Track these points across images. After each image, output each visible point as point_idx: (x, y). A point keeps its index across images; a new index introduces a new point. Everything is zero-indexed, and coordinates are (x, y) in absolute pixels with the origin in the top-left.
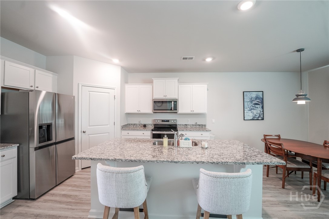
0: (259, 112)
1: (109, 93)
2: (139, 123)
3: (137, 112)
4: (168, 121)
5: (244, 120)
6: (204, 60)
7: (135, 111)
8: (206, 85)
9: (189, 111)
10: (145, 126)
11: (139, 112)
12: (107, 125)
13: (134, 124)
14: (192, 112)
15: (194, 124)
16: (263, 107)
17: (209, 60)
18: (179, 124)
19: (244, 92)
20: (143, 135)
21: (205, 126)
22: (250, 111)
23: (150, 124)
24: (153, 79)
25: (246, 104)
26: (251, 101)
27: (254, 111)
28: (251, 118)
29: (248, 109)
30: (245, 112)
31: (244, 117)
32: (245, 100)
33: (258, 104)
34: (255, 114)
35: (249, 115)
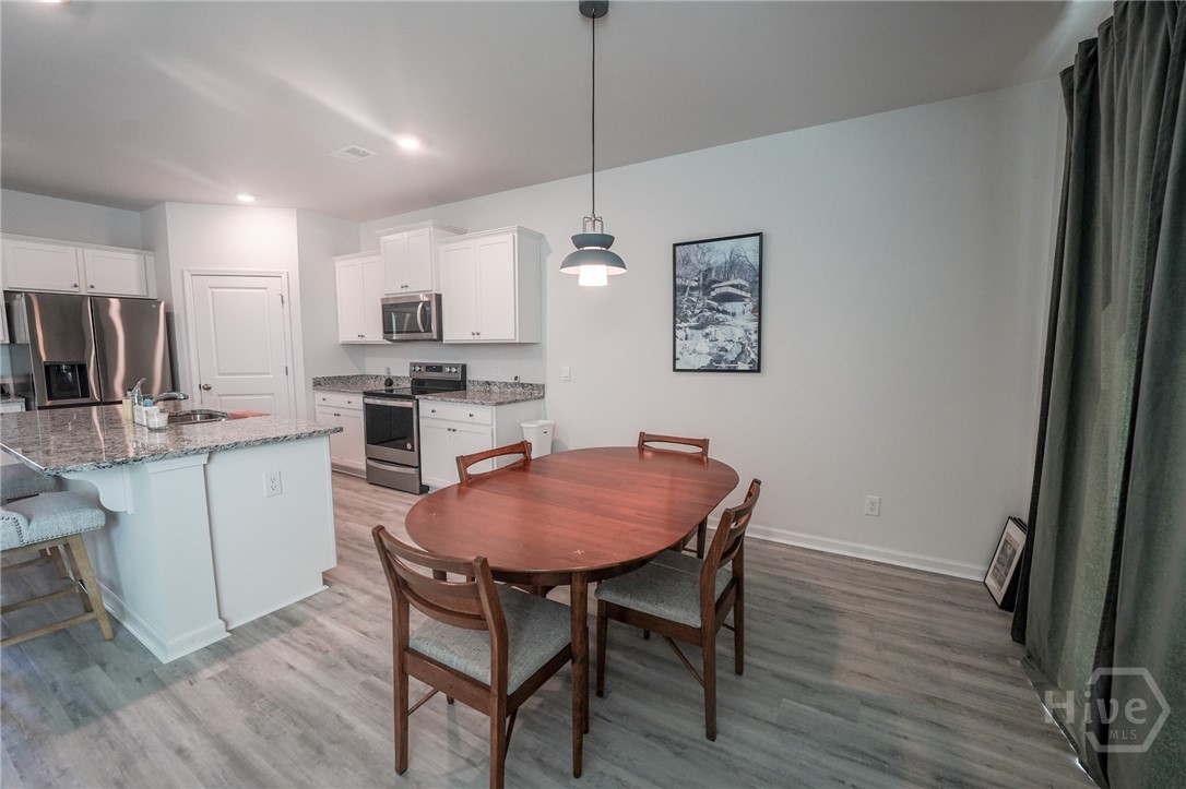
0: (740, 333)
1: (266, 288)
3: (360, 339)
5: (675, 369)
9: (468, 336)
11: (363, 339)
12: (267, 374)
13: (377, 377)
14: (476, 339)
16: (758, 312)
18: (472, 379)
19: (676, 245)
20: (350, 406)
21: (539, 388)
22: (701, 333)
24: (376, 233)
25: (683, 299)
26: (706, 287)
27: (720, 333)
28: (705, 362)
29: (693, 321)
30: (680, 334)
31: (675, 359)
32: (679, 281)
33: (739, 298)
34: (721, 343)
35: (699, 349)
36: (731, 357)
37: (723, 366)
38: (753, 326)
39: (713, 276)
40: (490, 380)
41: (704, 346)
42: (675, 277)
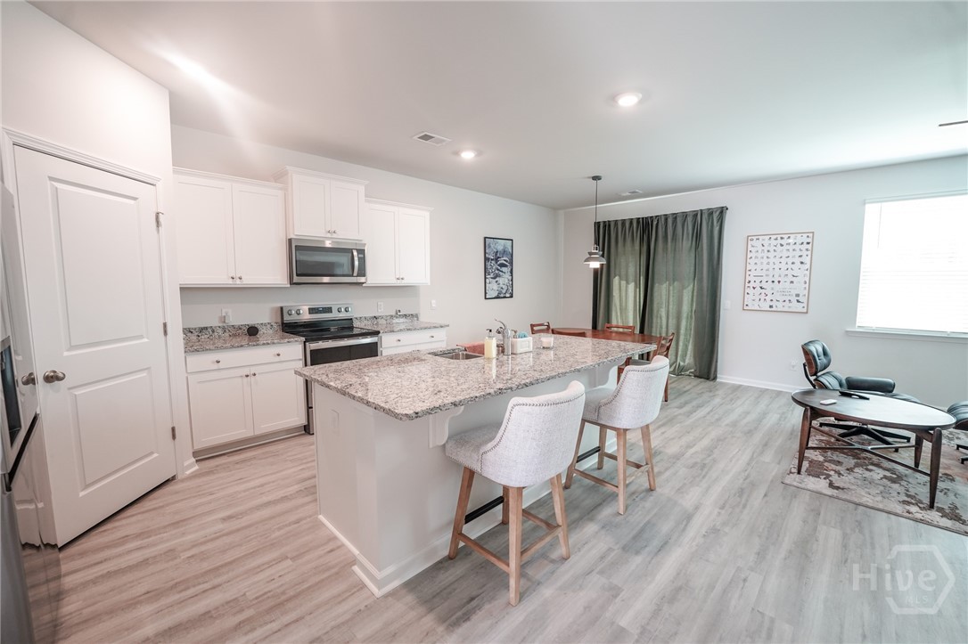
0: (507, 281)
1: (135, 199)
2: (221, 325)
3: (230, 281)
4: (329, 310)
5: (486, 298)
6: (457, 153)
7: (222, 279)
8: (427, 214)
9: (391, 281)
10: (253, 331)
11: (238, 282)
12: (141, 337)
13: (202, 330)
14: (399, 283)
15: (394, 314)
16: (511, 272)
17: (468, 156)
18: (358, 316)
19: (485, 238)
20: (277, 359)
21: (417, 316)
22: (494, 280)
23: (265, 325)
24: (288, 168)
25: (488, 264)
26: (496, 260)
27: (500, 280)
28: (495, 294)
29: (492, 275)
30: (488, 281)
31: (486, 293)
32: (487, 256)
33: (506, 266)
34: (501, 285)
35: (493, 288)
36: (504, 291)
37: (502, 295)
38: (510, 278)
39: (498, 255)
40: (376, 315)
41: (495, 287)
42: (485, 253)
